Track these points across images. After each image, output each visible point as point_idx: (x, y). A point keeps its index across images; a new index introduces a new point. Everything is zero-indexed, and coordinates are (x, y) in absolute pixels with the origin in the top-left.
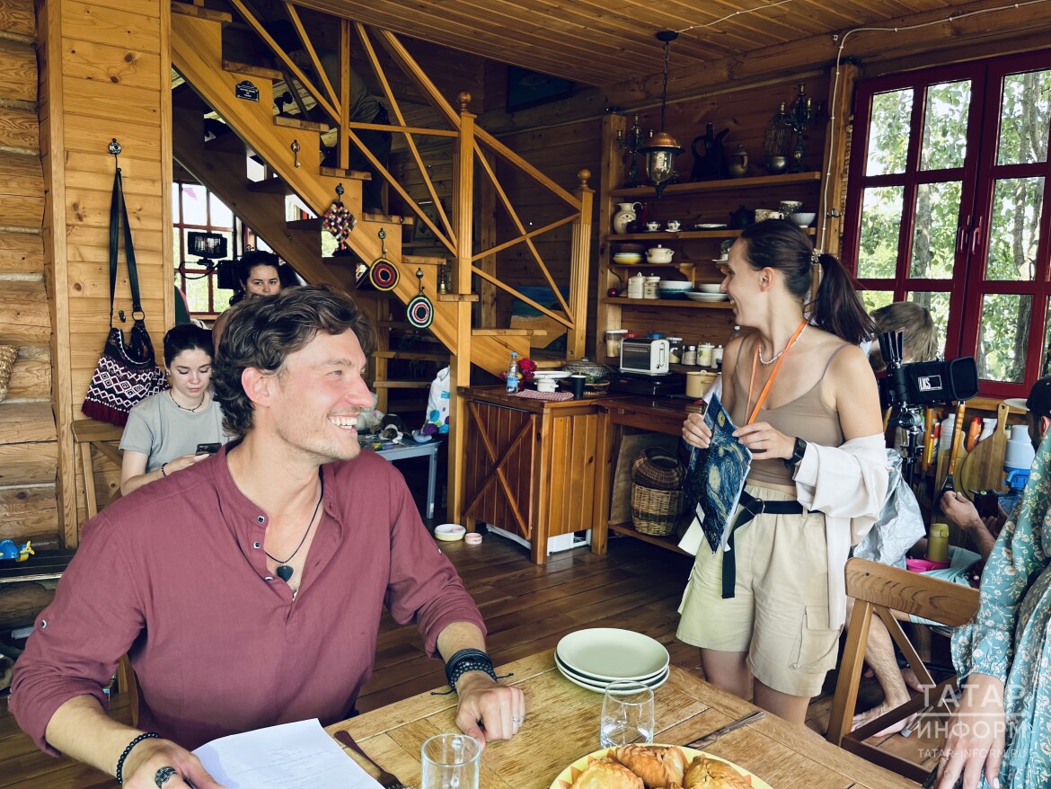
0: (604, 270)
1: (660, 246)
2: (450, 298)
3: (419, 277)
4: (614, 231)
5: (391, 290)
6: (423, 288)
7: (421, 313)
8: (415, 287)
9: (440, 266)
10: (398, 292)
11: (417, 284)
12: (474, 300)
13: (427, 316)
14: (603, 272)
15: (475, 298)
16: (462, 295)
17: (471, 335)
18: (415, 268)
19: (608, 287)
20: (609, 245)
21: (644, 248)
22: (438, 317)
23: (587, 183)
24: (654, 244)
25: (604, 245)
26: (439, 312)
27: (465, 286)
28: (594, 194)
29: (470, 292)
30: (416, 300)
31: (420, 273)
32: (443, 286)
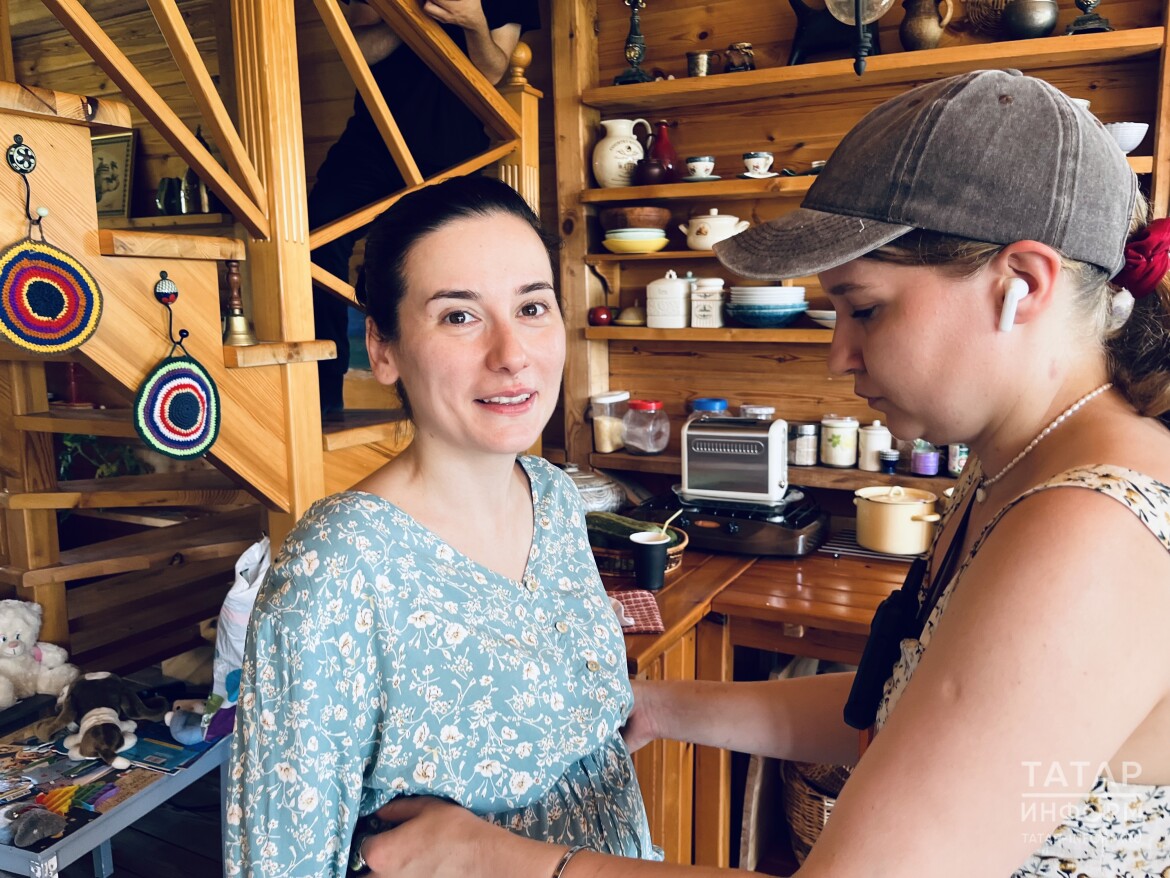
0: (576, 268)
1: (714, 211)
2: (264, 356)
3: (165, 299)
4: (593, 182)
5: (75, 351)
6: (184, 334)
7: (184, 411)
8: (154, 331)
9: (225, 267)
10: (98, 351)
11: (162, 326)
12: (327, 356)
13: (201, 417)
14: (572, 273)
15: (328, 351)
16: (295, 345)
17: (325, 449)
18: (150, 273)
19: (588, 305)
20: (584, 212)
21: (679, 217)
22: (233, 414)
23: (524, 75)
24: (700, 206)
25: (571, 213)
26: (236, 399)
27: (299, 318)
28: (540, 101)
29: (312, 336)
30: (162, 372)
31: (166, 288)
32: (239, 323)
